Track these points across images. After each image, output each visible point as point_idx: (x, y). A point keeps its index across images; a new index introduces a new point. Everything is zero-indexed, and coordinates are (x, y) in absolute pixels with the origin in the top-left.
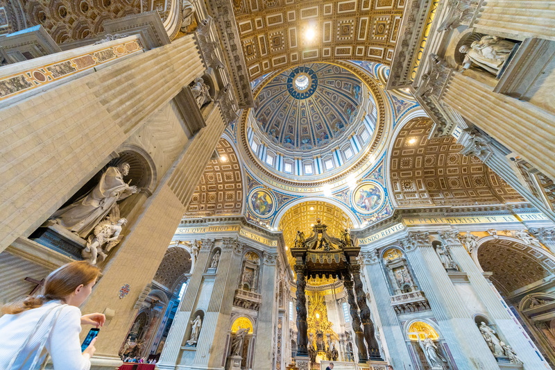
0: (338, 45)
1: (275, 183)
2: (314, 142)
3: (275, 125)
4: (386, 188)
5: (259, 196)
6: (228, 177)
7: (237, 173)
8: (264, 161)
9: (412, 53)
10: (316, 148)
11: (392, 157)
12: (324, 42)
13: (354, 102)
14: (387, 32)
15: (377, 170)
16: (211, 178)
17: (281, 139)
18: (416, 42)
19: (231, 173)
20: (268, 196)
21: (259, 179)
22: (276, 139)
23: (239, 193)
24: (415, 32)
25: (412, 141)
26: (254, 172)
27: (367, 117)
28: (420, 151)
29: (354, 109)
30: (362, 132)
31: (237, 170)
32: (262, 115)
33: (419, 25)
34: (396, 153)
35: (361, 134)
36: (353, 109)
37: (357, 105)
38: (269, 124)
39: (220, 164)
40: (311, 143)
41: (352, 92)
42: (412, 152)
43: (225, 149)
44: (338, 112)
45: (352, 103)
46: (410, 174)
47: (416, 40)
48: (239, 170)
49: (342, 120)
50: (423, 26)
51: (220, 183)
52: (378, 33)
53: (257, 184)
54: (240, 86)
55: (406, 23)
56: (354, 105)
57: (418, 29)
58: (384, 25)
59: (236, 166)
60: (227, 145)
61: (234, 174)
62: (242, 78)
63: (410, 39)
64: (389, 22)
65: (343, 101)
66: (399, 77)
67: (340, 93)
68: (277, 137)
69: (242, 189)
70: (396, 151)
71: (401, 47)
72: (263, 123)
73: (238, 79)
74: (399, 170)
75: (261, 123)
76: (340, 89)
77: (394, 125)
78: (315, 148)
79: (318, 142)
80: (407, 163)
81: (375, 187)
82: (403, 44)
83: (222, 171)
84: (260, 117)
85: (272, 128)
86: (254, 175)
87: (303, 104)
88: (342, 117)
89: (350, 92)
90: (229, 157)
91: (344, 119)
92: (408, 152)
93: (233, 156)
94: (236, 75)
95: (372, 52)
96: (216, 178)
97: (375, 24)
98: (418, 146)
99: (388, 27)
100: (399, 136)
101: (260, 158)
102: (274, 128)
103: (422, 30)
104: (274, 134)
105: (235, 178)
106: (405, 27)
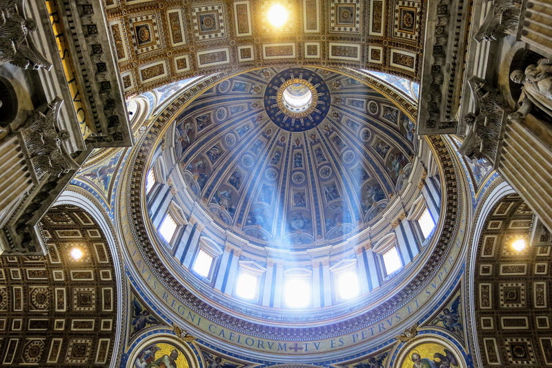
0: (333, 39)
1: (205, 324)
2: (319, 227)
3: (231, 181)
4: (469, 356)
5: (158, 356)
6: (84, 300)
7: (107, 292)
8: (186, 264)
9: (453, 70)
10: (322, 241)
11: (478, 279)
12: (306, 31)
13: (405, 146)
14: (417, 26)
15: (449, 307)
16: (41, 298)
17: (241, 215)
18: (456, 52)
19: (92, 290)
20: (181, 357)
21: (165, 310)
22: (227, 213)
23: (104, 344)
24: (451, 34)
25: (518, 245)
26: (152, 291)
27: (428, 182)
28: (541, 269)
29: (406, 162)
30: (420, 215)
31: (108, 284)
32: (201, 158)
33: (456, 24)
34: (486, 270)
35: (419, 217)
36: (403, 163)
37: (410, 153)
38: (216, 179)
39: (67, 266)
40: (310, 229)
41: (401, 125)
42: (522, 269)
43: (83, 229)
44: (374, 165)
45: (401, 149)
46: (522, 323)
47: (455, 49)
48: (113, 283)
49: (382, 184)
50: (463, 24)
51: (60, 315)
52: (404, 26)
53: (157, 322)
54: (98, 102)
55: (435, 17)
56: (405, 154)
57: (456, 30)
58: (412, 14)
59: (106, 275)
60: (87, 221)
61: (98, 292)
62: (105, 86)
63: (446, 44)
64: (419, 10)
65: (383, 143)
66: (438, 111)
67: (376, 125)
68: (231, 210)
69: (111, 335)
70: (486, 266)
71: (432, 58)
72: (201, 176)
73: (95, 88)
74: (497, 311)
75: (195, 177)
76: (377, 117)
77: (474, 206)
78: (318, 242)
79: (328, 228)
80: (513, 296)
81: (447, 351)
82: (434, 53)
83: (69, 284)
84: (195, 161)
85: (223, 187)
86: (153, 299)
87: (297, 141)
88: (382, 176)
89: (398, 126)
90: (91, 250)
91: (385, 181)
92: (514, 270)
93: (100, 249)
94: (92, 80)
95: (398, 59)
96: (52, 301)
97: (397, 11)
98: (532, 257)
99: (418, 18)
100: (485, 231)
101: (178, 256)
102: (227, 188)
103: (462, 33)
104: (226, 202)
105: (98, 303)
106: (434, 24)
